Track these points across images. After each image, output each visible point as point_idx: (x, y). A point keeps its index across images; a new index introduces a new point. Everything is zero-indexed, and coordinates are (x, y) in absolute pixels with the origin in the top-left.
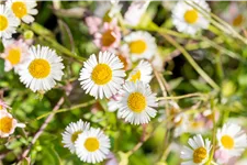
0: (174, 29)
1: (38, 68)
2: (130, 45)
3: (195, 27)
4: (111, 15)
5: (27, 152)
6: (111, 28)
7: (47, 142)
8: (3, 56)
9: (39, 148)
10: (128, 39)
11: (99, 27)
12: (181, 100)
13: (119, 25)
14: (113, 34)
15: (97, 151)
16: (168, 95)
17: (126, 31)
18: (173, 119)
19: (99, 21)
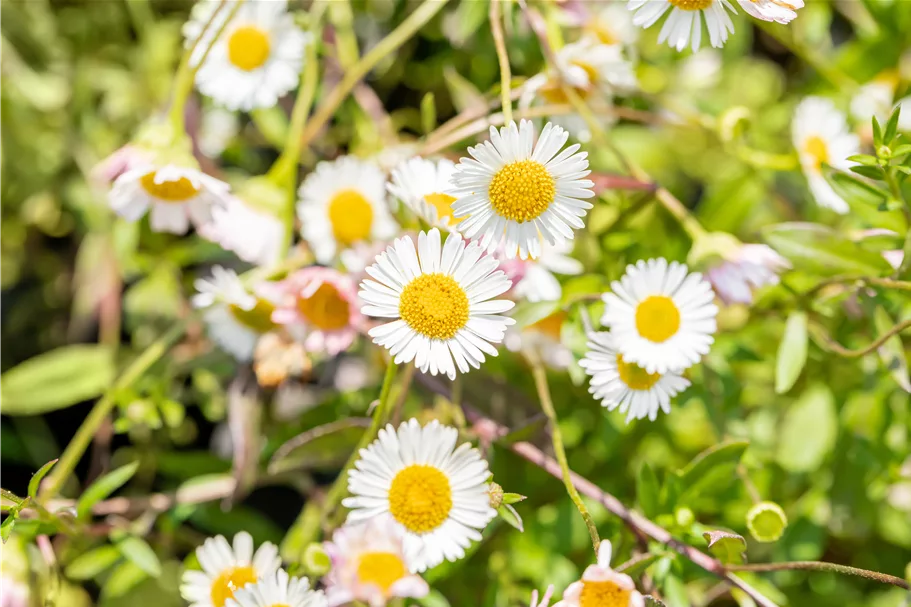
0: (287, 102)
1: (418, 502)
2: (344, 242)
3: (279, 33)
4: (248, 304)
5: (698, 557)
6: (291, 301)
7: (664, 494)
8: (378, 600)
9: (684, 515)
10: (325, 251)
11: (288, 341)
12: (515, 72)
13: (280, 277)
14: (308, 292)
15: (678, 301)
16: (499, 109)
17: (300, 255)
18: (579, 91)
19: (269, 342)
